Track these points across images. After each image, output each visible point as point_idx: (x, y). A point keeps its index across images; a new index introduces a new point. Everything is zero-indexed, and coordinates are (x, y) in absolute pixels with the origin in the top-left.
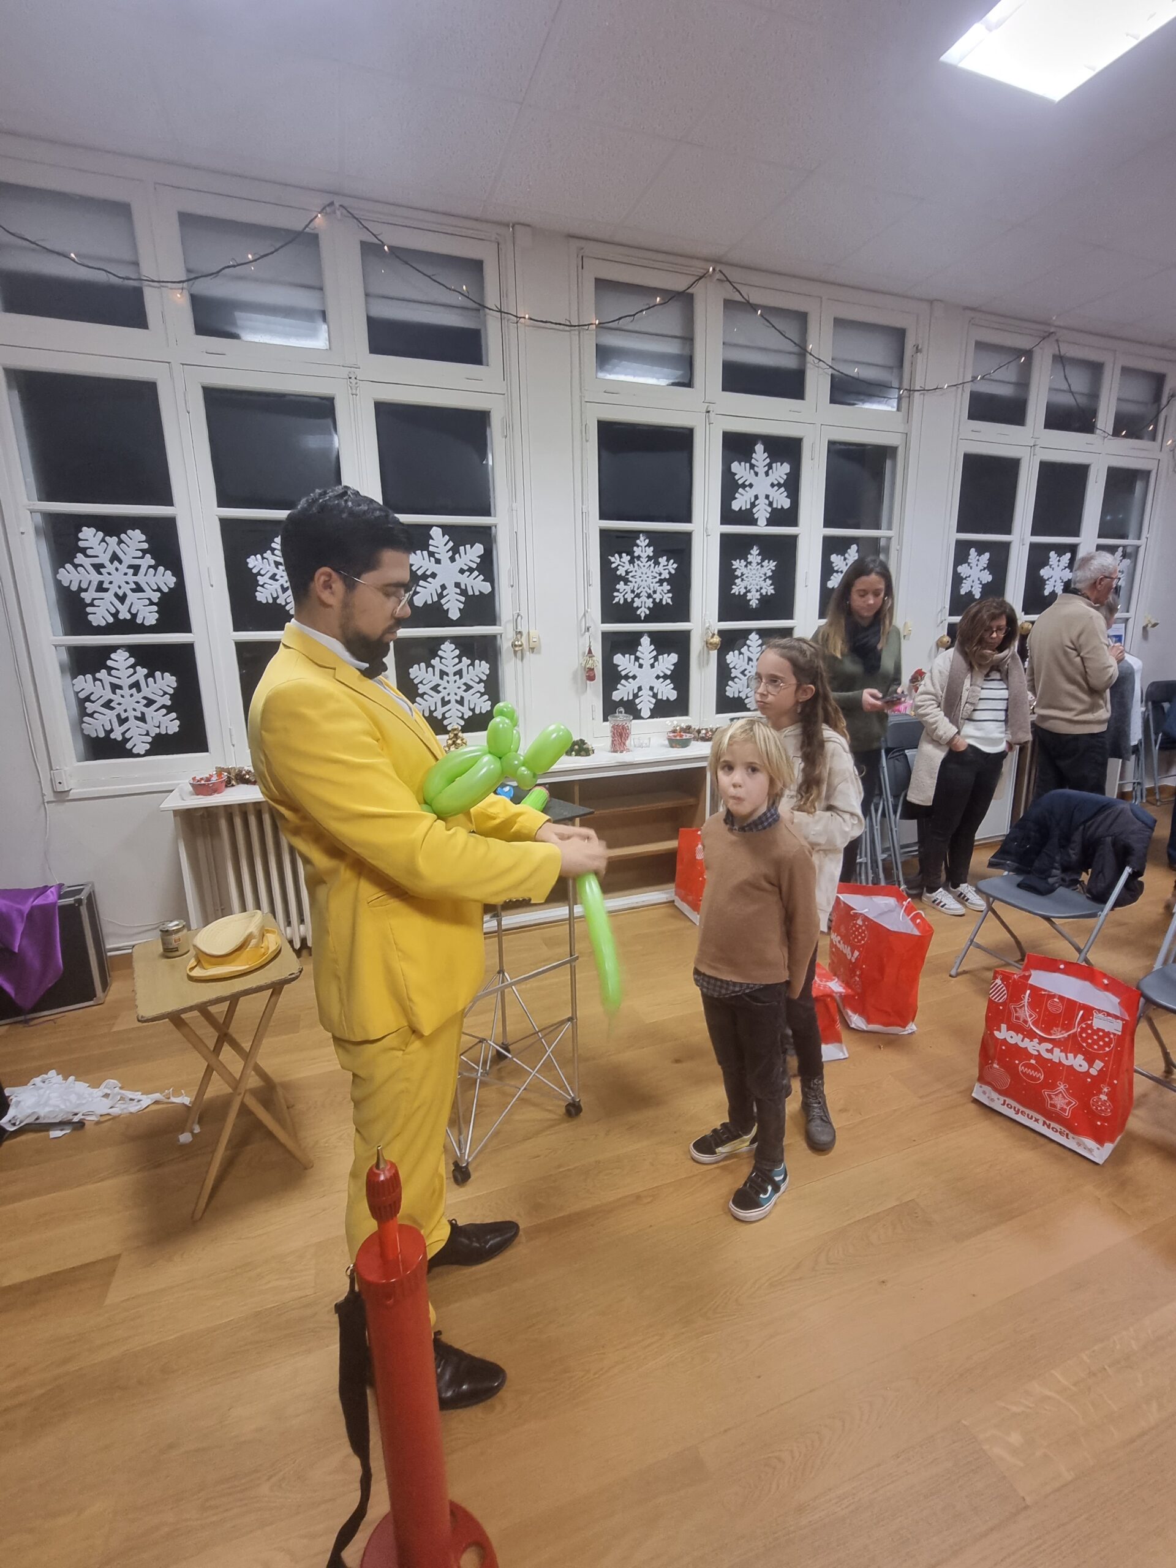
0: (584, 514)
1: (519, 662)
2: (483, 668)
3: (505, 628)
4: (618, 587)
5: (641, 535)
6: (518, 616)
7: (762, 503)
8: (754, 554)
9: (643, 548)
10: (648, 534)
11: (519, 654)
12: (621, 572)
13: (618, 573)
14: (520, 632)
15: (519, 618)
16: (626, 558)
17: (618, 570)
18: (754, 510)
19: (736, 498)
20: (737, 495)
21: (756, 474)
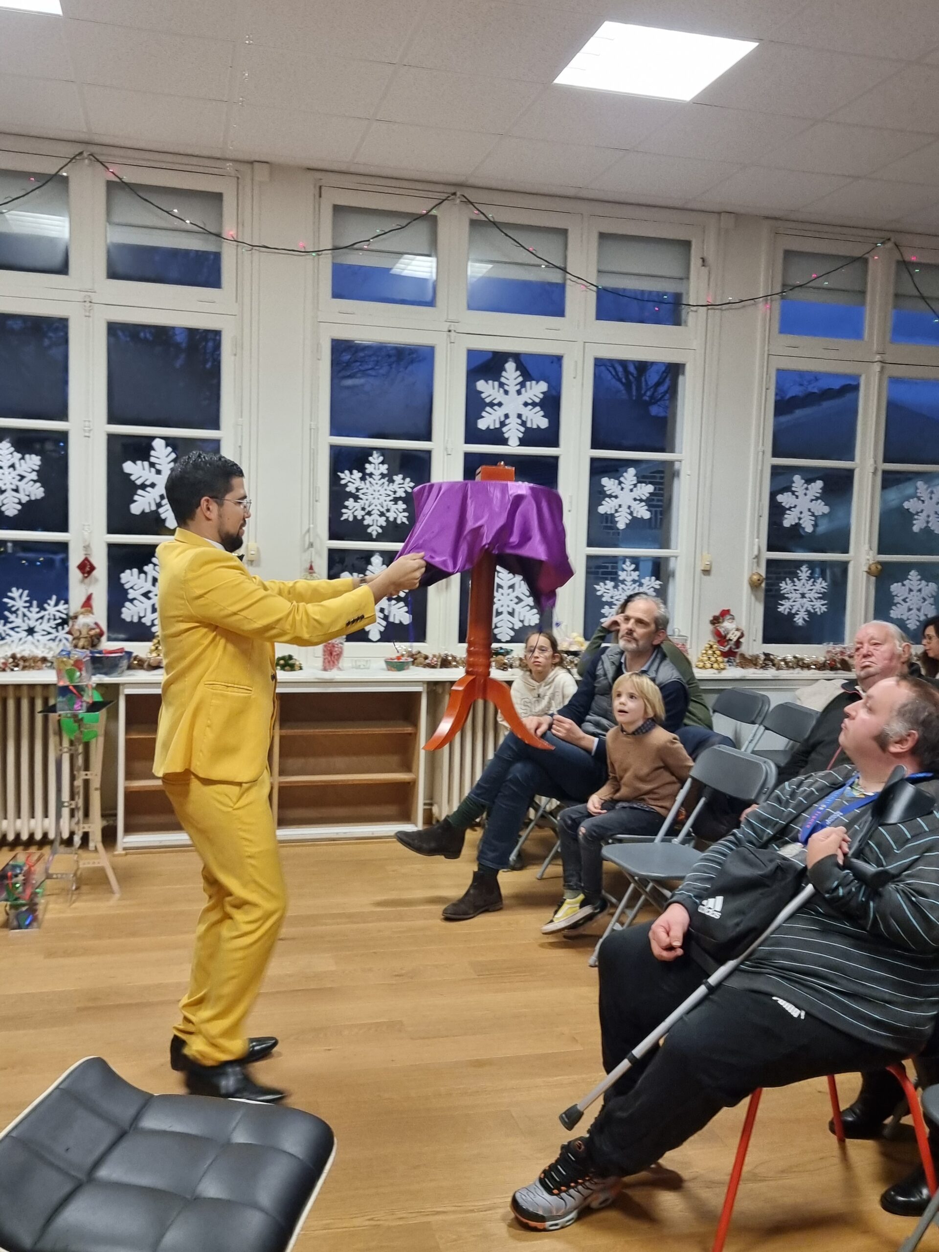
0: (313, 430)
4: (346, 503)
5: (375, 452)
7: (513, 422)
9: (376, 466)
10: (382, 451)
12: (351, 488)
13: (348, 489)
16: (357, 475)
17: (347, 486)
18: (504, 429)
19: (483, 417)
20: (484, 414)
21: (506, 392)
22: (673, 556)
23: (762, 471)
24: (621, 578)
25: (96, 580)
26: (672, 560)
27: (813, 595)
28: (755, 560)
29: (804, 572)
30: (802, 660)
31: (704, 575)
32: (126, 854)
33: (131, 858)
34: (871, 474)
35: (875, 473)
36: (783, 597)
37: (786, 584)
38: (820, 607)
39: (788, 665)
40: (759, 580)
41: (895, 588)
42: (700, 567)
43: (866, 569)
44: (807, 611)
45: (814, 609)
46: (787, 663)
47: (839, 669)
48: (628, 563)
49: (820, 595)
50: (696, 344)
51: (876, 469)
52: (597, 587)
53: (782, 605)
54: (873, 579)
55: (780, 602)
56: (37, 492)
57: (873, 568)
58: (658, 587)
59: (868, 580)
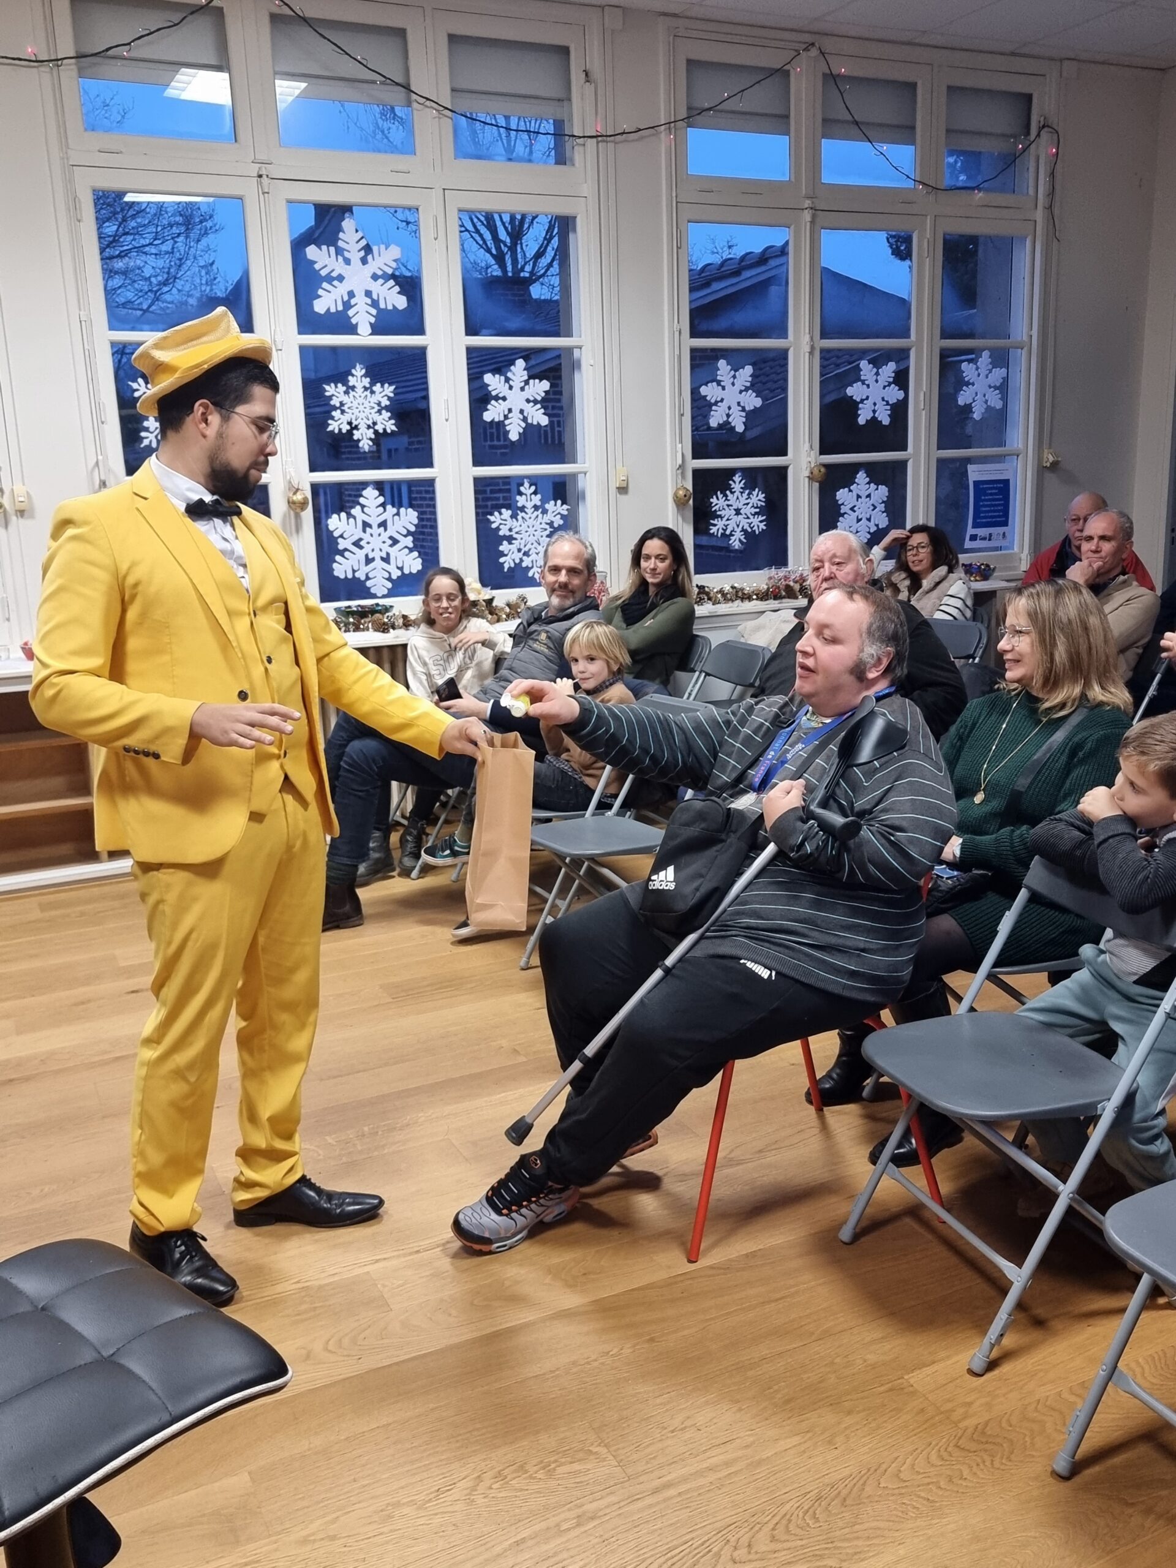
0: (83, 323)
7: (361, 302)
8: (358, 377)
18: (351, 313)
19: (320, 297)
20: (320, 292)
21: (347, 262)
22: (581, 473)
23: (680, 356)
24: (519, 505)
26: (581, 477)
27: (749, 510)
28: (679, 472)
29: (737, 483)
30: (742, 589)
31: (620, 493)
34: (807, 355)
35: (811, 353)
36: (716, 516)
37: (718, 498)
38: (758, 524)
39: (726, 597)
40: (685, 496)
41: (842, 495)
42: (614, 484)
43: (807, 473)
44: (743, 530)
45: (752, 528)
46: (724, 595)
47: (784, 597)
48: (526, 485)
49: (758, 510)
50: (587, 189)
51: (812, 348)
52: (492, 518)
53: (715, 525)
54: (816, 485)
55: (712, 521)
57: (816, 471)
58: (566, 513)
59: (810, 487)
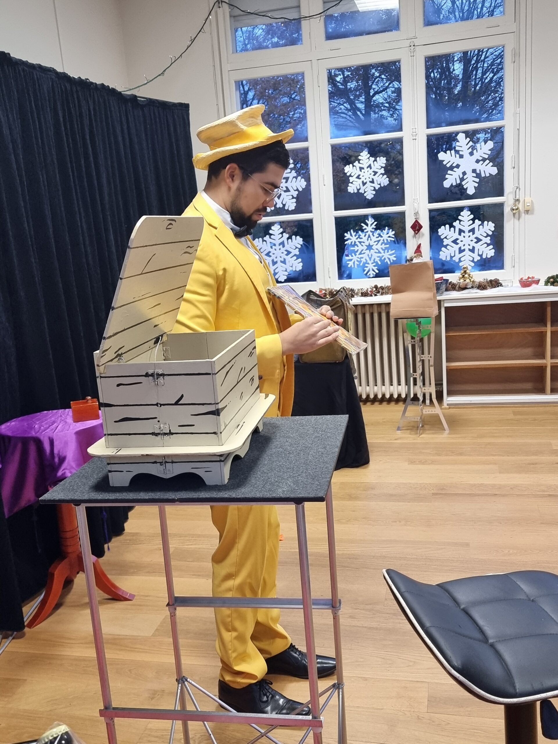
1: (516, 221)
2: (490, 227)
3: (507, 198)
6: (517, 188)
11: (517, 215)
14: (518, 200)
15: (518, 190)
25: (423, 235)
32: (449, 408)
33: (453, 411)
56: (385, 181)
